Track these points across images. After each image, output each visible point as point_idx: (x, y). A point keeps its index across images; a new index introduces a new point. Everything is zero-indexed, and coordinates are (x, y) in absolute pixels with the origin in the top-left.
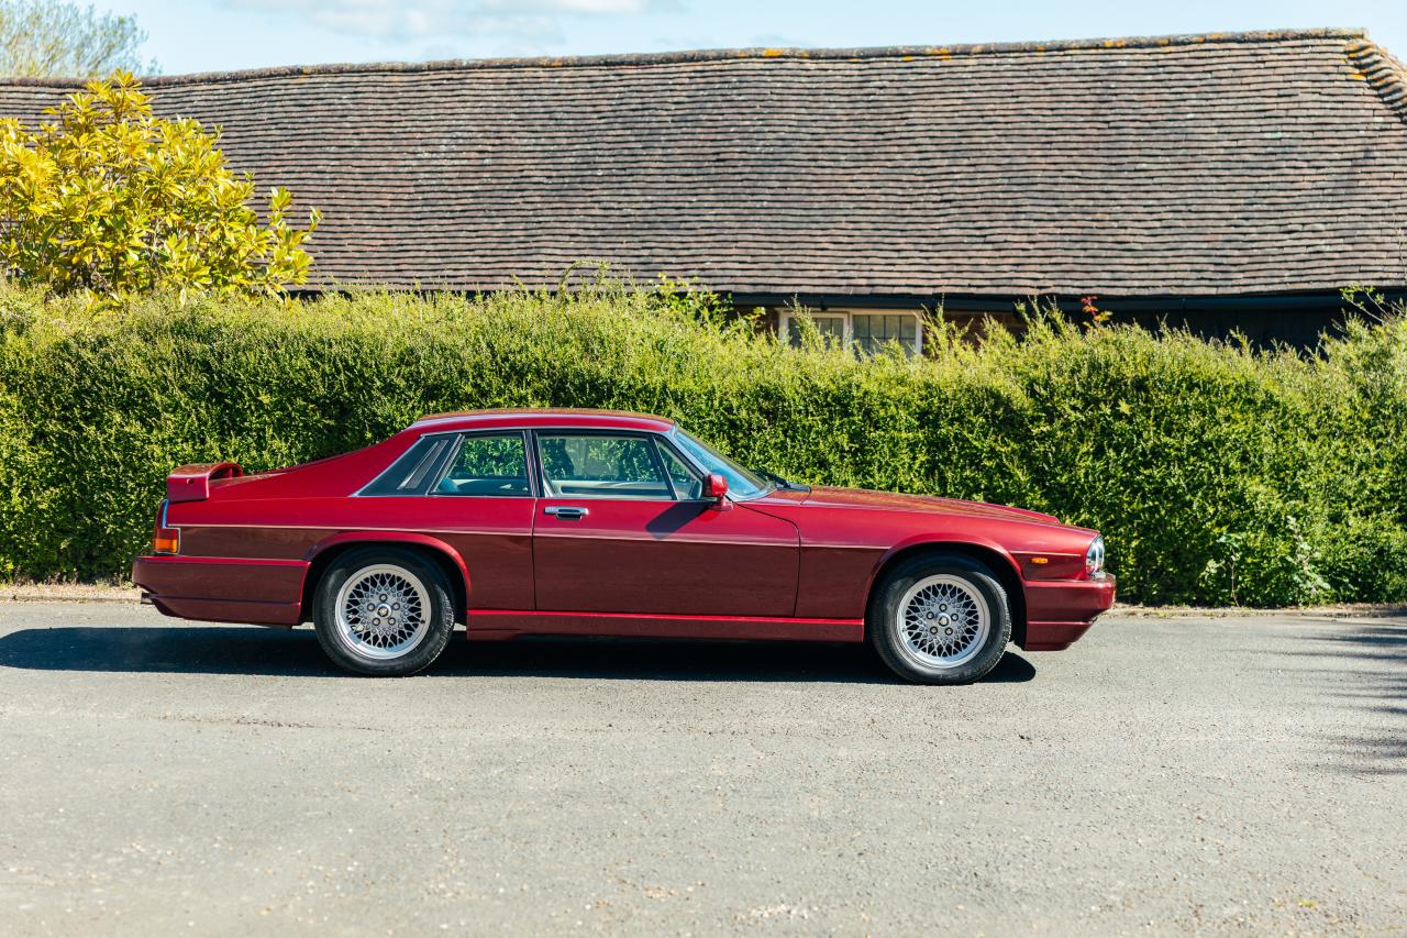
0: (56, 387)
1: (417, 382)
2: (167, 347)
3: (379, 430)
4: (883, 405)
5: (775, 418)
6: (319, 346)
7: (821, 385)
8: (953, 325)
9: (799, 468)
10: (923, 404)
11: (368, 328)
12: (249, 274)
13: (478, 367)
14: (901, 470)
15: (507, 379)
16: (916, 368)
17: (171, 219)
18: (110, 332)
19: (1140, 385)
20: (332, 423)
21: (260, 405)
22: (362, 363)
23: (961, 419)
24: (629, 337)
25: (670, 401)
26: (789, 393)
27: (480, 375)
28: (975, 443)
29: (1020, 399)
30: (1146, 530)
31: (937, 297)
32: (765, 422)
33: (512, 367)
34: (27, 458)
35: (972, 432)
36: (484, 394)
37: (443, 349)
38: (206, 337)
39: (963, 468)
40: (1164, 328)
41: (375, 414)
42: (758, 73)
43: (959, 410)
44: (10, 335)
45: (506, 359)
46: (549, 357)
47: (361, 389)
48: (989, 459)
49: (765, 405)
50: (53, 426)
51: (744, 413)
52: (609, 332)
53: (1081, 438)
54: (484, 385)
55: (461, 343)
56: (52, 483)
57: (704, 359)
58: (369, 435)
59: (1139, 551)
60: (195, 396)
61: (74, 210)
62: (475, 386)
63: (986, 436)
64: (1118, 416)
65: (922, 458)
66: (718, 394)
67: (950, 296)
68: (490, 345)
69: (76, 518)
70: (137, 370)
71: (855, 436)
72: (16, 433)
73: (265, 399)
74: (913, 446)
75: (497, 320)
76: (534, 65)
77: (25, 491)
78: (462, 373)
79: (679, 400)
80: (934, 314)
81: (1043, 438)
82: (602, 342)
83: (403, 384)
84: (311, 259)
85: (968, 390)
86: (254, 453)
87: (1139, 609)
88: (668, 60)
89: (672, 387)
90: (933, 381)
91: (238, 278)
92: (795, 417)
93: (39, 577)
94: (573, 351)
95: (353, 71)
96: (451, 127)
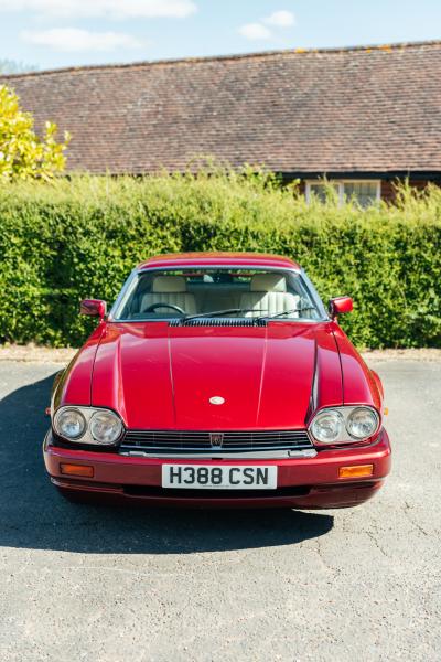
1: (103, 230)
3: (82, 258)
4: (374, 237)
5: (311, 246)
6: (46, 209)
7: (338, 226)
8: (415, 189)
9: (326, 276)
10: (398, 236)
11: (76, 197)
12: (34, 167)
13: (138, 219)
14: (385, 275)
15: (156, 226)
16: (393, 215)
20: (55, 253)
21: (13, 245)
22: (72, 219)
23: (419, 245)
24: (226, 201)
25: (250, 237)
26: (319, 232)
27: (140, 224)
28: (428, 259)
31: (405, 173)
32: (306, 249)
33: (158, 219)
35: (425, 252)
36: (142, 235)
37: (118, 209)
39: (420, 274)
41: (79, 248)
42: (293, 61)
43: (418, 239)
45: (154, 215)
46: (180, 213)
47: (71, 233)
48: (436, 267)
49: (306, 238)
51: (293, 244)
52: (214, 198)
54: (142, 230)
55: (128, 205)
57: (270, 212)
58: (76, 260)
62: (137, 230)
63: (434, 254)
65: (397, 268)
66: (278, 233)
67: (413, 173)
68: (146, 207)
71: (359, 256)
73: (15, 240)
74: (391, 261)
75: (150, 192)
76: (183, 61)
78: (129, 223)
79: (255, 237)
80: (403, 183)
82: (210, 204)
83: (95, 230)
84: (65, 158)
85: (424, 228)
86: (11, 272)
88: (248, 56)
89: (251, 229)
90: (404, 223)
91: (28, 169)
92: (323, 245)
94: (194, 209)
95: (98, 68)
96: (143, 94)
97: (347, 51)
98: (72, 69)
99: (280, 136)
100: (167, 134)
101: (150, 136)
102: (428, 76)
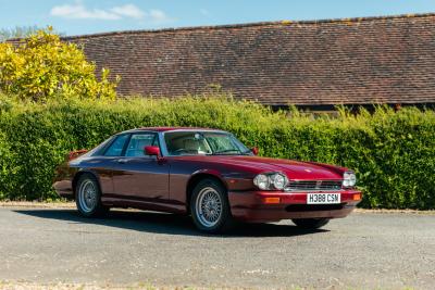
0: (19, 130)
2: (59, 115)
4: (321, 136)
5: (281, 141)
6: (114, 115)
7: (297, 128)
10: (336, 136)
11: (132, 108)
14: (328, 160)
17: (66, 78)
18: (39, 110)
19: (416, 128)
21: (93, 136)
22: (131, 121)
24: (227, 112)
25: (242, 134)
26: (286, 131)
28: (355, 150)
29: (372, 133)
30: (419, 182)
32: (277, 142)
34: (9, 155)
35: (353, 146)
37: (159, 116)
38: (74, 112)
39: (350, 159)
40: (425, 108)
42: (281, 29)
43: (349, 138)
44: (3, 111)
45: (182, 120)
46: (198, 119)
48: (360, 155)
49: (277, 136)
50: (18, 144)
51: (269, 139)
52: (220, 110)
53: (394, 148)
55: (166, 113)
56: (18, 164)
57: (255, 120)
59: (416, 190)
60: (69, 133)
61: (30, 74)
63: (359, 147)
64: (408, 140)
65: (335, 155)
66: (260, 132)
68: (176, 115)
69: (26, 177)
70: (49, 124)
72: (5, 147)
73: (94, 134)
74: (332, 151)
75: (179, 106)
76: (199, 28)
77: (8, 167)
79: (245, 134)
81: (380, 148)
82: (217, 114)
85: (352, 131)
87: (417, 211)
88: (248, 26)
89: (242, 129)
90: (340, 128)
92: (288, 140)
93: (13, 198)
94: (207, 117)
95: (135, 32)
96: (170, 51)
97: (319, 22)
98: (115, 33)
99: (269, 81)
100: (187, 80)
101: (174, 81)
102: (376, 41)
